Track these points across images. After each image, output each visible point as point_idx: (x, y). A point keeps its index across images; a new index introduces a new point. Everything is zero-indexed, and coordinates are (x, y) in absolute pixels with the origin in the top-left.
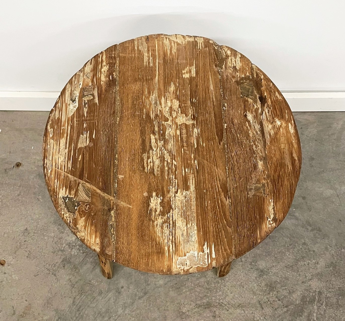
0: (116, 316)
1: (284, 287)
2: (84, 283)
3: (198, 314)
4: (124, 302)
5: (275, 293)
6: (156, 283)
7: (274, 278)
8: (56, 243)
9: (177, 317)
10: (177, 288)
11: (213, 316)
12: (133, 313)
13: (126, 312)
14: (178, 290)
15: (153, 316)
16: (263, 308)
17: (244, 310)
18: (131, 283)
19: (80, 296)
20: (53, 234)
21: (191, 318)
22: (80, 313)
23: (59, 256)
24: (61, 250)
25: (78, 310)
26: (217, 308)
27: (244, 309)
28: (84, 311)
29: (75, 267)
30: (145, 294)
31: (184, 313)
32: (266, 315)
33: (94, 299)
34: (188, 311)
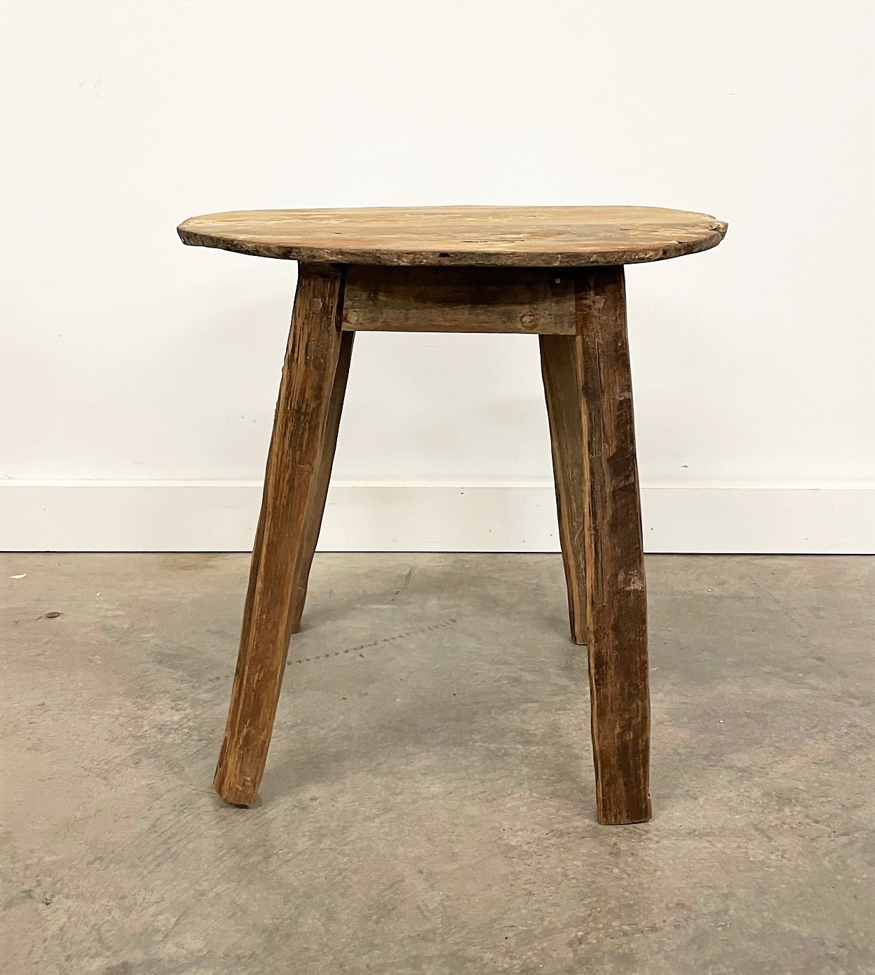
0: (288, 853)
1: (822, 799)
2: (194, 792)
3: (562, 849)
4: (318, 825)
5: (798, 808)
6: (418, 791)
7: (785, 783)
8: (121, 725)
9: (494, 855)
10: (488, 801)
11: (611, 853)
12: (346, 847)
13: (322, 846)
14: (488, 804)
15: (411, 852)
16: (770, 838)
17: (709, 842)
18: (342, 791)
19: (176, 816)
20: (118, 711)
21: (536, 857)
22: (169, 849)
23: (127, 747)
24: (134, 737)
25: (163, 843)
26: (621, 838)
27: (710, 839)
28: (182, 843)
29: (171, 764)
30: (387, 810)
31: (514, 848)
32: (784, 852)
33: (223, 820)
34: (529, 843)
